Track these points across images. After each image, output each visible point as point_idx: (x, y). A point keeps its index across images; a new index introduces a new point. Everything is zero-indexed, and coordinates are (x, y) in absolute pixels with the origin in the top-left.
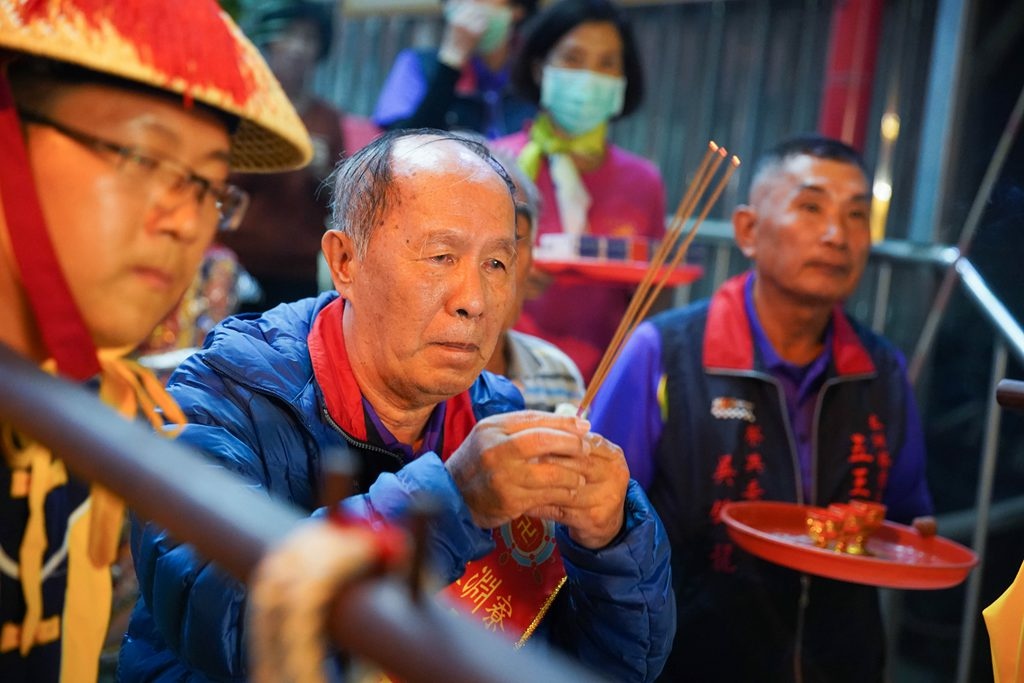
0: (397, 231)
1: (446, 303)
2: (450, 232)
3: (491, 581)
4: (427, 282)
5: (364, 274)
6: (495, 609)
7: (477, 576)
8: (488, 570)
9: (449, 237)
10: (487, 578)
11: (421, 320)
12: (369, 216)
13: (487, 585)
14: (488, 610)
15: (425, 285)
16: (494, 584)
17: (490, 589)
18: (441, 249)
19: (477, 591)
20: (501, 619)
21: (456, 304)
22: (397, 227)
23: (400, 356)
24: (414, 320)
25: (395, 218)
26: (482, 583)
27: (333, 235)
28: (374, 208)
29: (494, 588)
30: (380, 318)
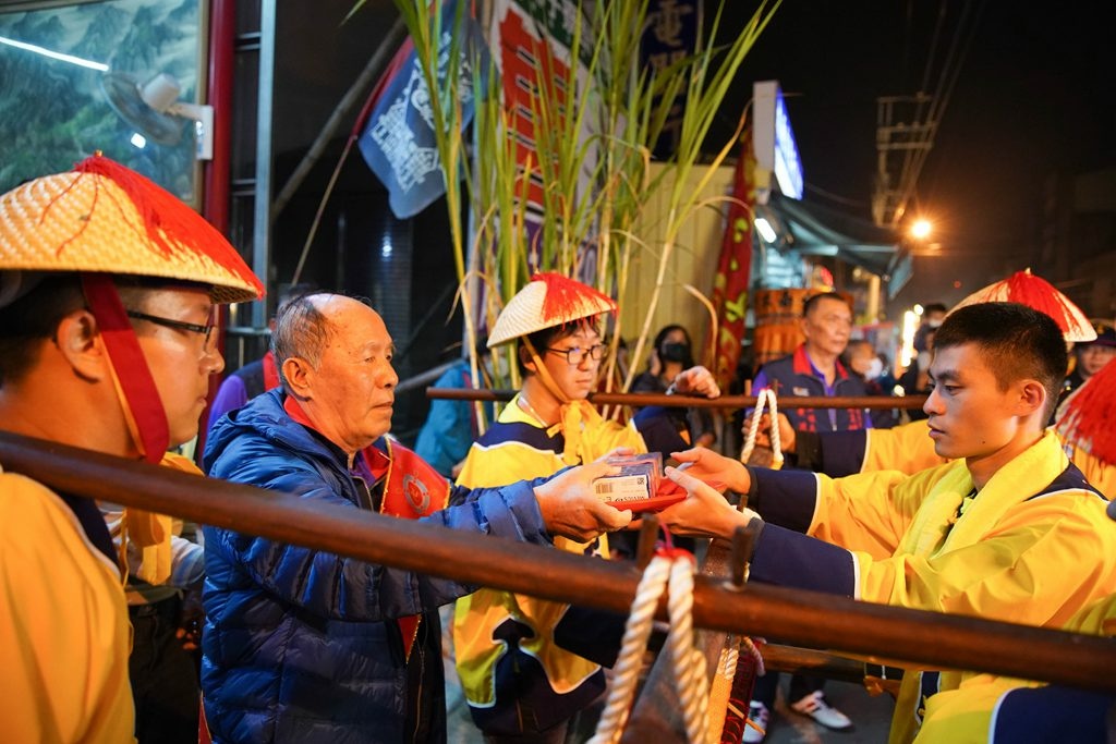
0: (340, 348)
1: (376, 384)
2: (372, 343)
4: (366, 373)
5: (320, 379)
11: (366, 396)
12: (317, 344)
15: (364, 375)
18: (368, 354)
21: (386, 382)
23: (355, 421)
24: (362, 397)
28: (320, 338)
30: (339, 402)
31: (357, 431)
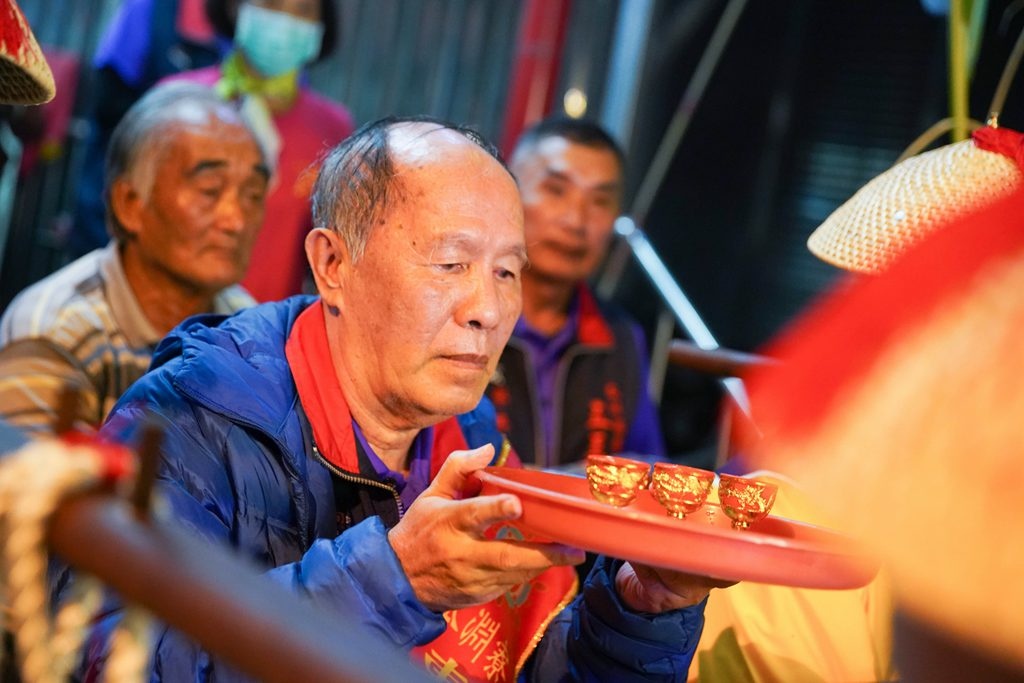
0: (401, 232)
1: (455, 314)
2: (464, 235)
3: (489, 625)
4: (436, 289)
5: (358, 279)
6: (496, 657)
7: (474, 620)
8: (485, 613)
9: (461, 242)
10: (485, 622)
11: (428, 332)
12: (366, 214)
13: (486, 630)
14: (489, 658)
15: (434, 293)
16: (494, 628)
17: (490, 633)
18: (451, 255)
19: (476, 637)
20: (502, 667)
21: (470, 315)
22: (401, 227)
23: (399, 374)
24: (420, 332)
25: (398, 217)
26: (481, 628)
27: (320, 234)
28: (373, 204)
29: (494, 632)
30: (378, 329)
31: (400, 391)
